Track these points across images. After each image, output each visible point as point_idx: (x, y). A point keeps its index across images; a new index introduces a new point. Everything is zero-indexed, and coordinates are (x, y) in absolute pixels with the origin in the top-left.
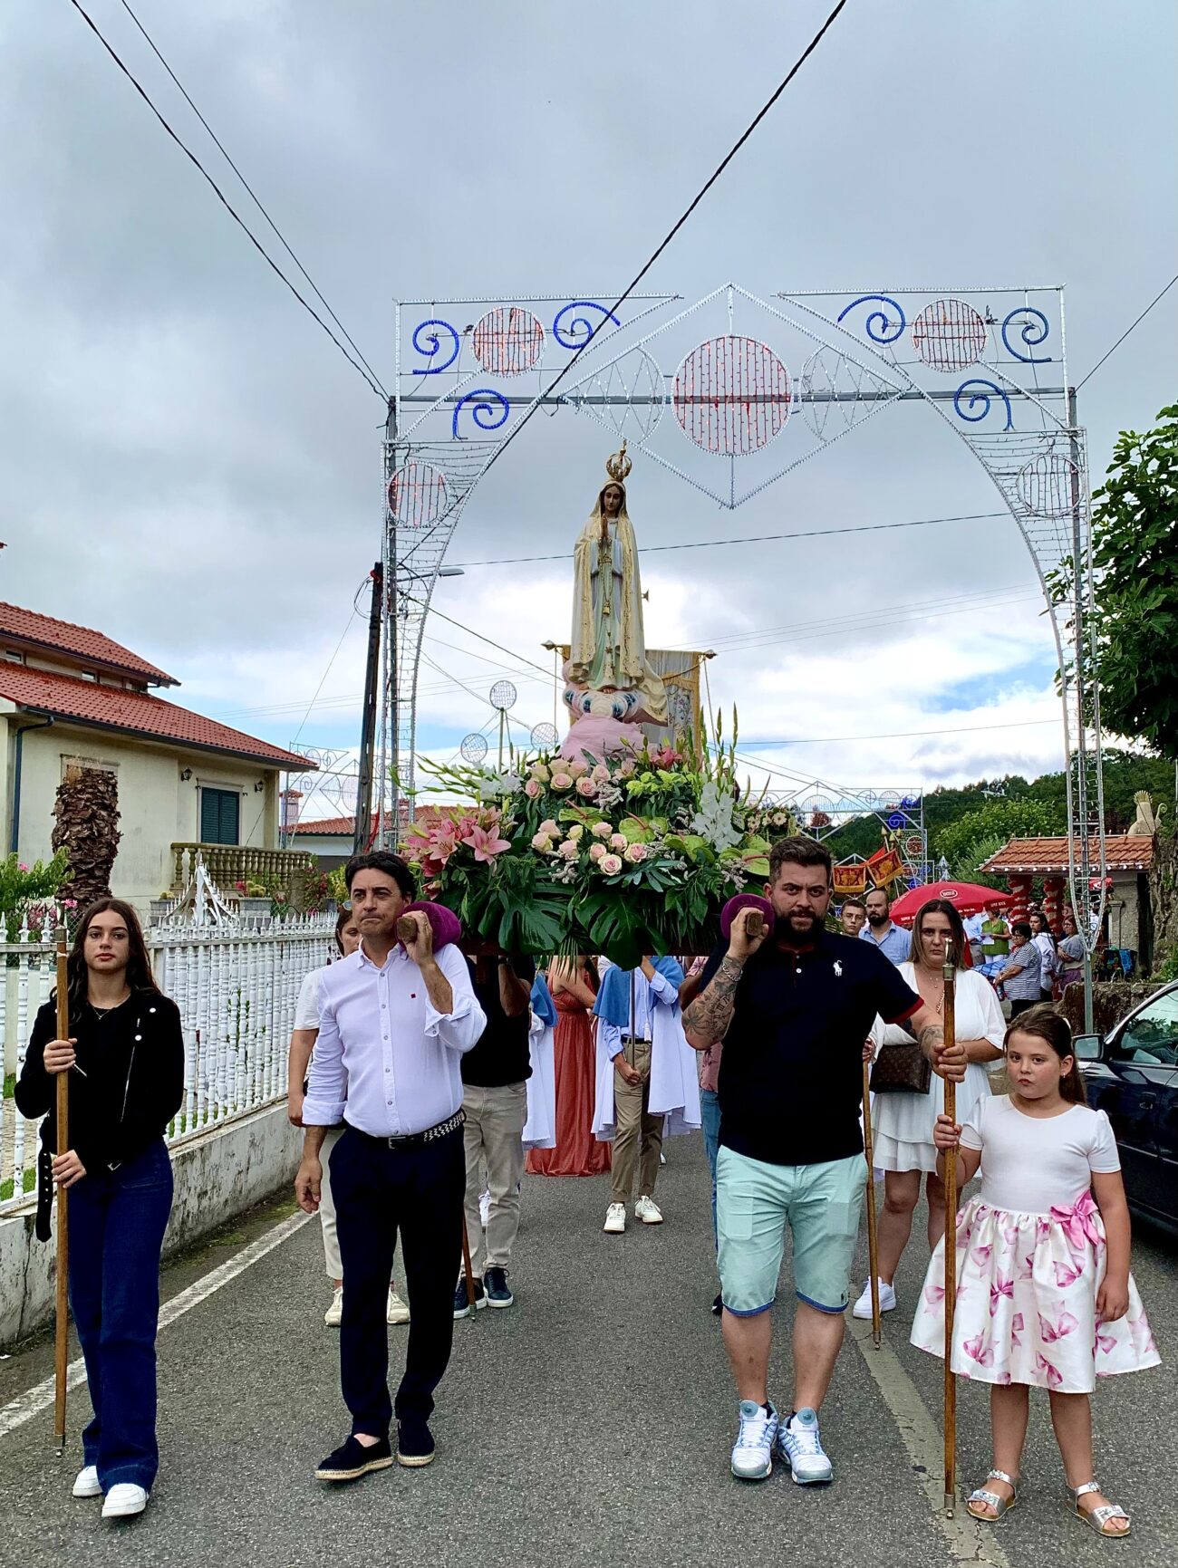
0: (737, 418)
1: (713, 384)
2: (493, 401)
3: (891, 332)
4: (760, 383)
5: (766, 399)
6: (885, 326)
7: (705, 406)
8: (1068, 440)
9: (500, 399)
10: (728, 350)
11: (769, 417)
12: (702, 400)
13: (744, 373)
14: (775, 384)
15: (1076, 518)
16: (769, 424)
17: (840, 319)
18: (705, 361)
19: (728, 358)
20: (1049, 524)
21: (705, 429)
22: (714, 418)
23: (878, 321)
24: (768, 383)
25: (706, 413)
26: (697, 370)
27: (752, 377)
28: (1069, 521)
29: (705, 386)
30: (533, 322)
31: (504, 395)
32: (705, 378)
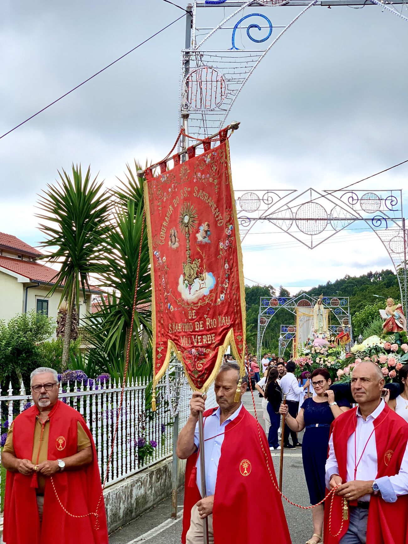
0: (313, 225)
1: (307, 215)
2: (246, 219)
3: (355, 202)
4: (319, 215)
5: (321, 219)
6: (353, 200)
7: (304, 221)
8: (403, 232)
9: (248, 218)
10: (310, 206)
11: (322, 225)
12: (303, 219)
13: (315, 213)
14: (323, 216)
15: (405, 254)
16: (322, 226)
17: (341, 198)
18: (304, 209)
19: (311, 209)
20: (398, 254)
21: (304, 227)
22: (307, 225)
23: (351, 198)
24: (321, 215)
25: (304, 223)
26: (302, 212)
27: (317, 213)
28: (403, 254)
29: (304, 216)
30: (257, 197)
31: (249, 217)
32: (304, 214)
